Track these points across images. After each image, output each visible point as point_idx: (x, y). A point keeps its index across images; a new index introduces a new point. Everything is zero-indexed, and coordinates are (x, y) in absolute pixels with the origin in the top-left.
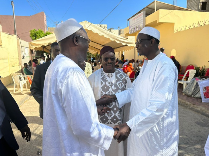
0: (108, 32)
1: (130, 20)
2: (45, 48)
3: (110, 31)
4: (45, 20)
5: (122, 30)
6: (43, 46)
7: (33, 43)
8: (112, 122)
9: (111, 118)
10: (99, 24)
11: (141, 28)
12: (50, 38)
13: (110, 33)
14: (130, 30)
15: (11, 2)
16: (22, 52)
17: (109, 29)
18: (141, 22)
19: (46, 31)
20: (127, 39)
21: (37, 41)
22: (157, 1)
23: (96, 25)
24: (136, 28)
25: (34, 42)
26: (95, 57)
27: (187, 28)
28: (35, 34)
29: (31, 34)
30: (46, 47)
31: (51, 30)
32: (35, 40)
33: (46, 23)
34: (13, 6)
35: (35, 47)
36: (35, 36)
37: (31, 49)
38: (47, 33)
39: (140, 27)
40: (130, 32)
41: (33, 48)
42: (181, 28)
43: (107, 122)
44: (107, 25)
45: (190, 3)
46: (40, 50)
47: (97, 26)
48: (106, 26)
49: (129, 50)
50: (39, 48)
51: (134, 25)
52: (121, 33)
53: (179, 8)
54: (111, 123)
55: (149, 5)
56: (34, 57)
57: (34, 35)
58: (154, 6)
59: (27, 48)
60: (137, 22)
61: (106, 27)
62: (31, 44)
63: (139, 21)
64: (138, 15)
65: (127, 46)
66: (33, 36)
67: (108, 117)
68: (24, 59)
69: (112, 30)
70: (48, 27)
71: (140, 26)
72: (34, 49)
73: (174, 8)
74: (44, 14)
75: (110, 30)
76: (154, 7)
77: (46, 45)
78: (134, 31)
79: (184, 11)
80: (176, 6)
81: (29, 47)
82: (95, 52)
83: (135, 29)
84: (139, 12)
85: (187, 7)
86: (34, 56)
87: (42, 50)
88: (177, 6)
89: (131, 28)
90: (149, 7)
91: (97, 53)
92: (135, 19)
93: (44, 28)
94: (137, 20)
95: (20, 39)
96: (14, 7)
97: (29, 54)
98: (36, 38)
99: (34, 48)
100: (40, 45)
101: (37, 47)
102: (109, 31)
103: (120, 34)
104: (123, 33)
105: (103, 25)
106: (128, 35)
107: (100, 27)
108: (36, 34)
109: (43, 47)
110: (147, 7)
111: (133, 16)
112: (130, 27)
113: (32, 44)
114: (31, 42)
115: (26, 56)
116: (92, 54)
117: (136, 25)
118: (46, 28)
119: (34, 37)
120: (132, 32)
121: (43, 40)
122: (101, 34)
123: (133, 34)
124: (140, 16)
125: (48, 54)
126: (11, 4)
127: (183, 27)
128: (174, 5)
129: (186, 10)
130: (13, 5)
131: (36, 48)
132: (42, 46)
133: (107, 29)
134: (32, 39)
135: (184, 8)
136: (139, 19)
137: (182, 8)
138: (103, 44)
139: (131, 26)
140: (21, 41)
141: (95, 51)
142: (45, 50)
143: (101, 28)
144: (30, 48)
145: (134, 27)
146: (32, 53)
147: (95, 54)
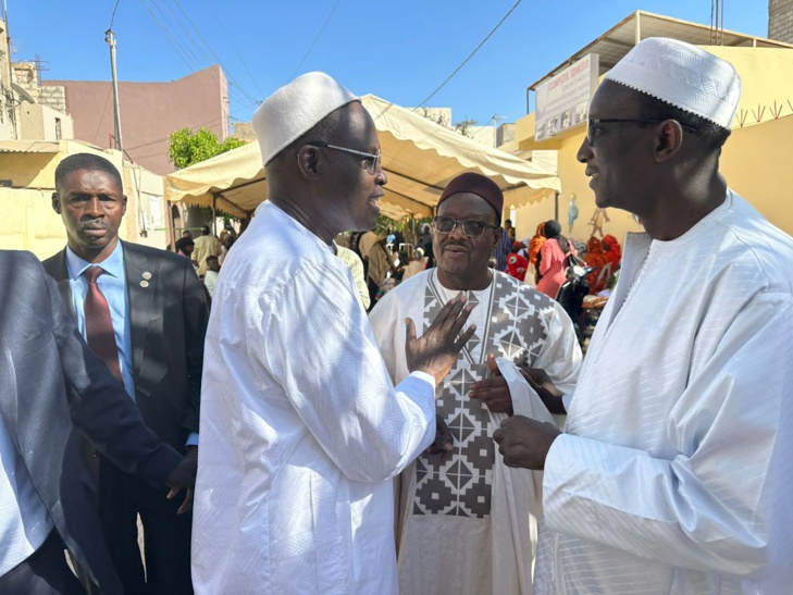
0: (456, 135)
1: (538, 88)
2: (222, 197)
3: (464, 133)
4: (223, 94)
5: (510, 128)
6: (214, 191)
7: (179, 180)
8: (468, 511)
9: (462, 492)
10: (420, 109)
11: (582, 117)
12: (238, 162)
13: (464, 139)
14: (540, 126)
15: (107, 33)
16: (140, 211)
17: (459, 126)
18: (582, 95)
19: (226, 134)
20: (530, 160)
21: (194, 170)
22: (643, 12)
23: (408, 111)
24: (564, 117)
25: (183, 174)
26: (405, 229)
27: (768, 116)
28: (188, 148)
29: (173, 147)
30: (225, 194)
31: (244, 133)
32: (186, 166)
33: (225, 108)
34: (111, 47)
35: (184, 193)
36: (187, 155)
37: (172, 199)
38: (229, 145)
39: (578, 115)
40: (538, 134)
41: (177, 195)
42: (744, 115)
43: (447, 509)
44: (449, 110)
45: (783, 17)
46: (204, 204)
47: (414, 114)
48: (447, 113)
49: (535, 203)
50: (200, 196)
51: (556, 109)
52: (505, 139)
53: (733, 39)
54: (462, 513)
55: (612, 30)
56: (180, 230)
57: (182, 151)
58: (634, 31)
59: (157, 196)
60: (565, 97)
61: (446, 118)
62: (171, 182)
63: (573, 92)
64: (569, 69)
65: (525, 188)
66: (180, 153)
67: (453, 487)
68: (146, 236)
69: (470, 129)
70: (235, 122)
71: (578, 110)
72: (182, 201)
73: (715, 38)
74: (221, 73)
75: (462, 127)
76: (634, 37)
77: (223, 187)
78: (555, 130)
79: (754, 50)
80: (719, 29)
81: (166, 195)
82: (404, 214)
83: (559, 122)
84: (576, 58)
85: (769, 31)
86: (183, 227)
87: (212, 206)
88: (725, 30)
89: (543, 119)
90: (614, 35)
91: (412, 215)
92: (556, 84)
93: (221, 124)
94: (567, 87)
95: (135, 165)
96: (114, 50)
97: (163, 220)
98: (189, 161)
99: (180, 197)
100: (202, 185)
101: (194, 192)
102: (459, 131)
103: (499, 143)
104: (513, 139)
105: (435, 112)
106: (528, 145)
107: (425, 116)
108: (189, 146)
109: (216, 194)
110: (605, 38)
111: (551, 74)
112: (538, 116)
113: (175, 181)
114: (173, 175)
115: (153, 227)
116: (392, 220)
117: (561, 106)
118: (225, 126)
119: (184, 157)
120: (548, 135)
121: (214, 167)
122: (425, 143)
123: (548, 140)
124: (577, 70)
125: (231, 220)
126: (106, 40)
127: (750, 114)
128: (714, 28)
129: (761, 43)
130: (113, 42)
131: (188, 195)
132: (209, 190)
133: (449, 125)
134: (176, 165)
135: (756, 38)
136: (572, 84)
137: (747, 39)
138: (433, 182)
139: (541, 109)
140: (137, 171)
141: (404, 208)
142: (220, 205)
143: (427, 121)
144: (168, 196)
145: (553, 114)
146: (174, 217)
147: (402, 219)
